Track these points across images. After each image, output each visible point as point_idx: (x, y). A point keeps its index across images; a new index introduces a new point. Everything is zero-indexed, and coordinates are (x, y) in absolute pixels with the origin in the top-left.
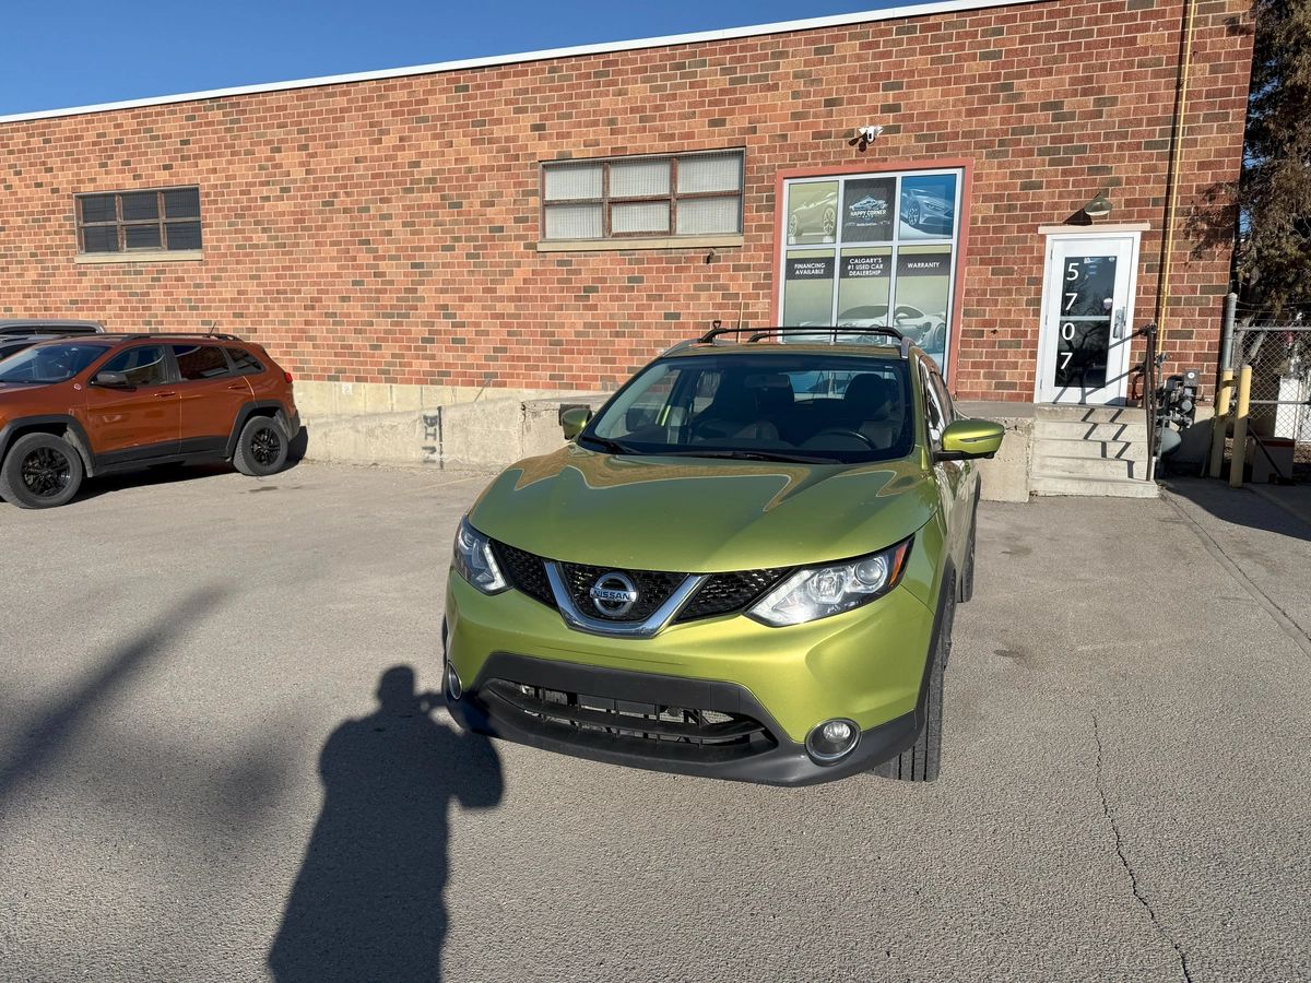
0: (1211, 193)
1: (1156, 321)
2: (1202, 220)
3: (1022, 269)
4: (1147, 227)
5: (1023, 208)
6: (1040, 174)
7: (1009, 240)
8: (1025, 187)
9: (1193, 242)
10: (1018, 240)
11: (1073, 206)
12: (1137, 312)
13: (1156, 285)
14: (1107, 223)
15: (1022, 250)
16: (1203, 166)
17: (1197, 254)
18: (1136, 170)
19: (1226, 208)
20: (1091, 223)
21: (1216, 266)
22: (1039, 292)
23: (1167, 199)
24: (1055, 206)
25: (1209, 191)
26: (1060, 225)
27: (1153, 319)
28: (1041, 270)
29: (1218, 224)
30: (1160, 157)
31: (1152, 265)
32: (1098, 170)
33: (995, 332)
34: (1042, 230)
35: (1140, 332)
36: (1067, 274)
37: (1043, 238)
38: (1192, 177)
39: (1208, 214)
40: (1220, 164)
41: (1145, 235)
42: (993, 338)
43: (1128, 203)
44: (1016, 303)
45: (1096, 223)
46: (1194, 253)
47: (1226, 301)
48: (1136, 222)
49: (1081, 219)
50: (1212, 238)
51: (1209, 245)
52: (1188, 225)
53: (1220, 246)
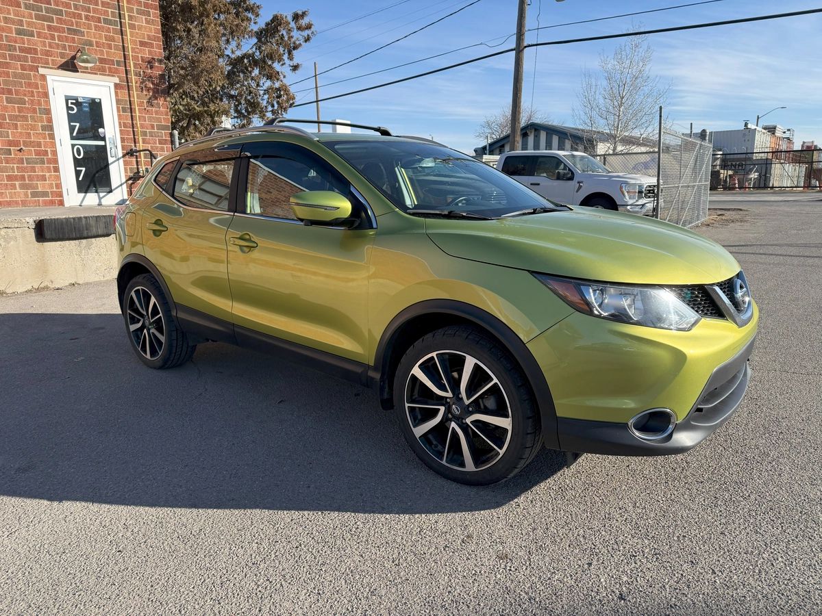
0: (150, 63)
1: (135, 146)
2: (149, 80)
3: (32, 101)
4: (117, 80)
5: (22, 50)
6: (29, 24)
7: (15, 75)
8: (19, 32)
9: (146, 95)
10: (22, 76)
11: (62, 56)
12: (123, 140)
13: (130, 122)
14: (89, 73)
15: (29, 85)
16: (142, 44)
17: (150, 103)
18: (100, 37)
19: (160, 75)
20: (78, 72)
21: (162, 112)
22: (50, 120)
23: (125, 62)
24: (47, 53)
25: (149, 62)
26: (55, 69)
27: (133, 145)
28: (48, 103)
29: (157, 85)
30: (115, 31)
31: (126, 108)
32: (75, 32)
33: (20, 150)
34: (42, 71)
35: (127, 154)
36: (69, 108)
37: (43, 77)
38: (137, 50)
39: (151, 77)
40: (151, 45)
41: (116, 86)
42: (20, 155)
43: (102, 61)
44: (33, 128)
45: (81, 72)
46: (148, 102)
47: (172, 135)
48: (108, 75)
49: (70, 66)
50: (157, 93)
51: (156, 98)
52: (142, 83)
53: (162, 99)
